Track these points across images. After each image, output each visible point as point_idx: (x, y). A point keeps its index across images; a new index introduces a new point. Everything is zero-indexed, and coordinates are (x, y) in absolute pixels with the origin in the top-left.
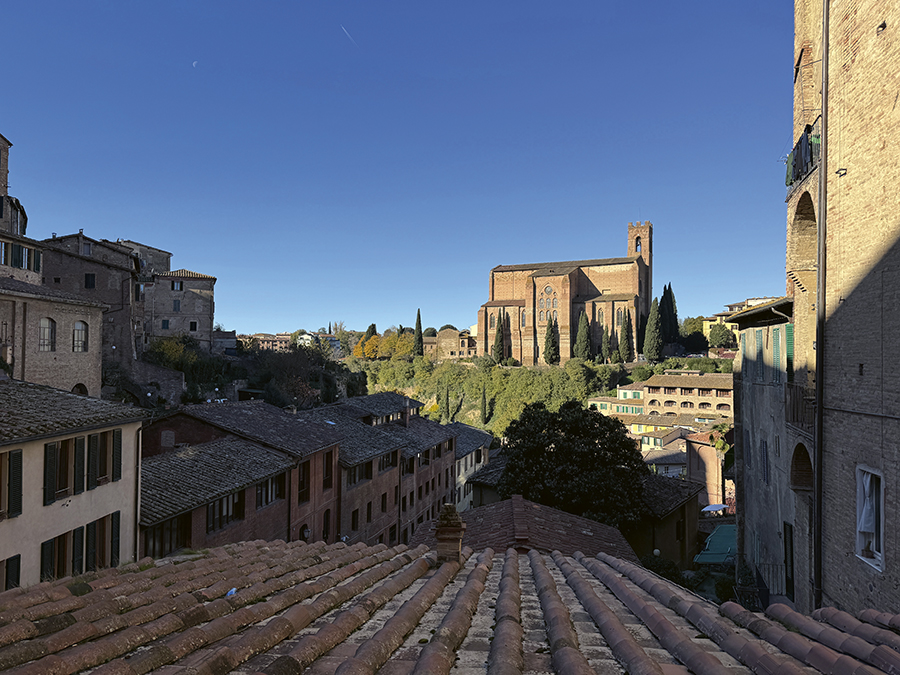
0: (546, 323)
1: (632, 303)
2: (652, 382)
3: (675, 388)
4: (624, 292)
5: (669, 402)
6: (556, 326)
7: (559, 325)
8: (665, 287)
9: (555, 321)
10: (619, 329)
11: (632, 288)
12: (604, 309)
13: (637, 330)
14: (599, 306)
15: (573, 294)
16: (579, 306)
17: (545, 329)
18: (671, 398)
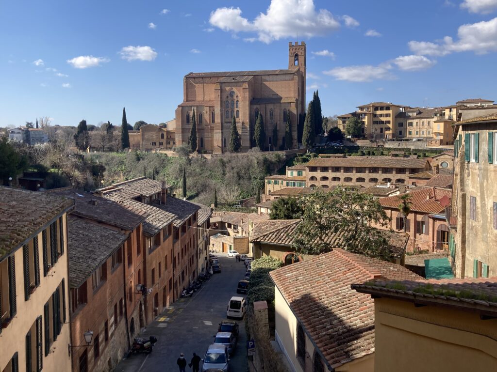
1: (293, 105)
2: (311, 163)
3: (328, 168)
4: (287, 96)
5: (323, 177)
11: (293, 93)
12: (273, 110)
14: (269, 107)
16: (255, 106)
18: (325, 174)
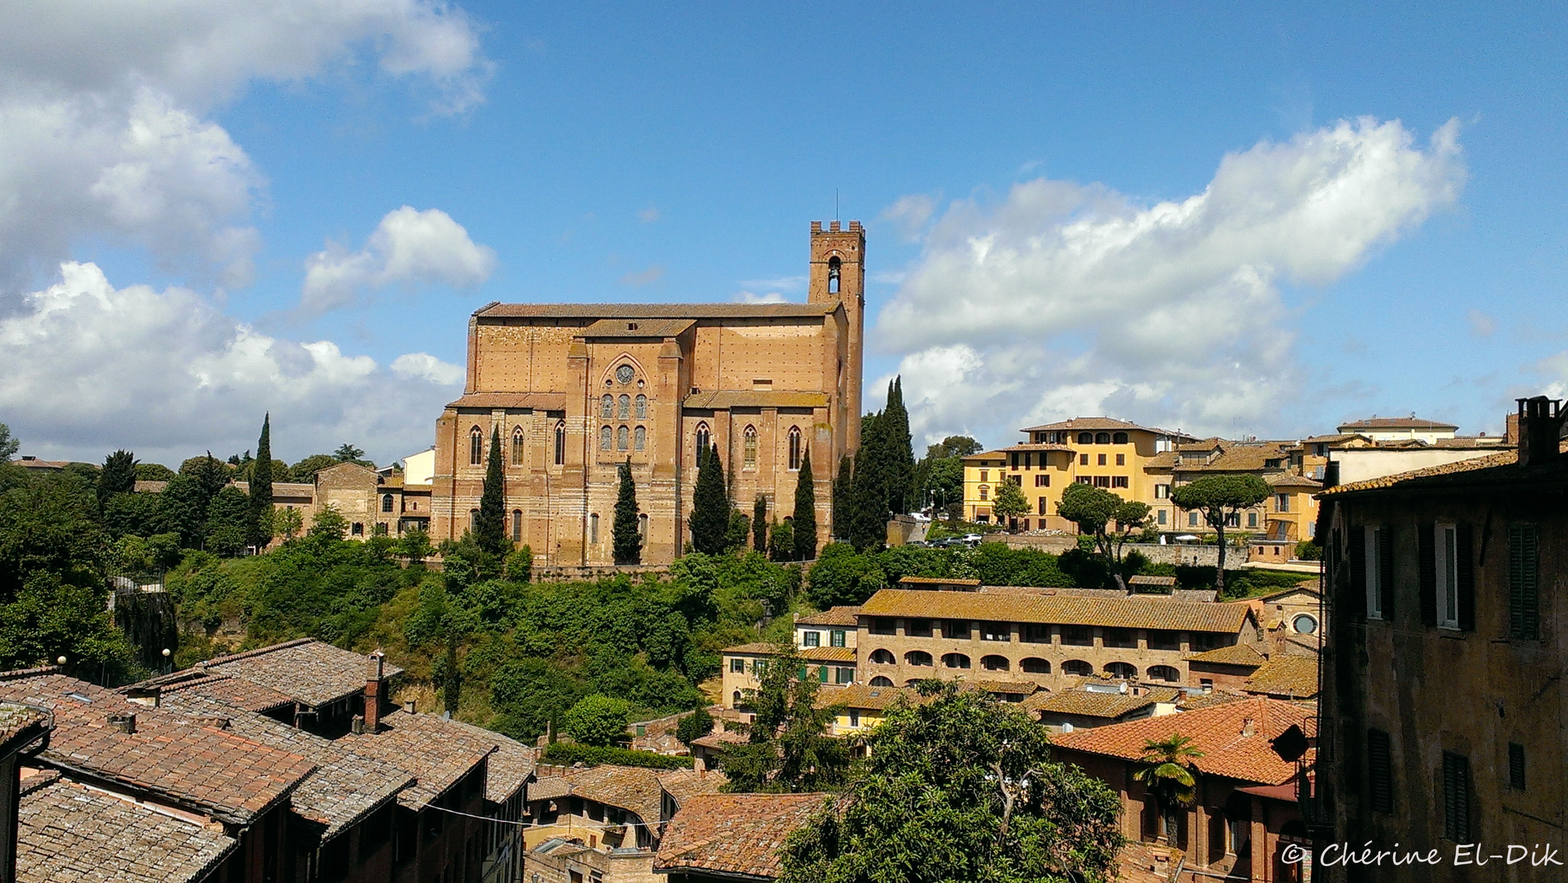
2: (877, 606)
3: (931, 621)
4: (803, 388)
5: (916, 655)
7: (649, 463)
8: (890, 388)
12: (757, 427)
18: (919, 643)
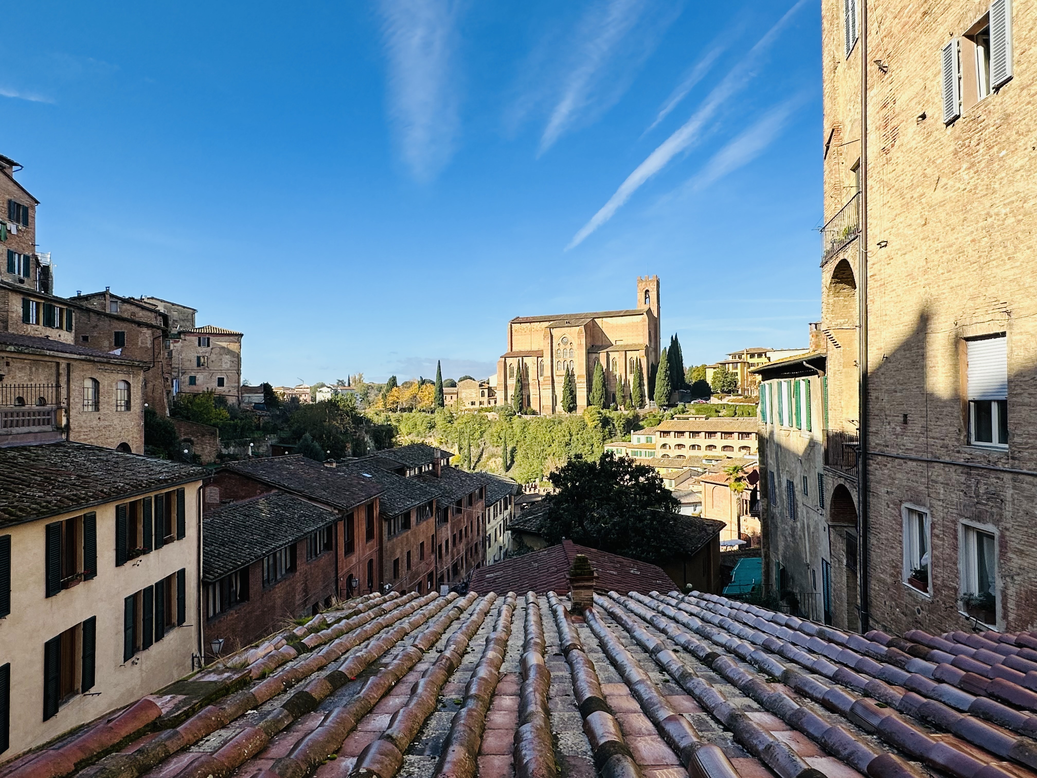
0: (564, 372)
1: (643, 352)
2: (663, 426)
3: (685, 432)
4: (636, 342)
5: (679, 445)
6: (573, 375)
7: (576, 374)
8: (672, 337)
9: (572, 371)
10: (631, 378)
11: (644, 340)
12: (617, 359)
13: (648, 378)
14: (612, 355)
15: (589, 345)
16: (594, 356)
17: (563, 378)
18: (680, 440)
